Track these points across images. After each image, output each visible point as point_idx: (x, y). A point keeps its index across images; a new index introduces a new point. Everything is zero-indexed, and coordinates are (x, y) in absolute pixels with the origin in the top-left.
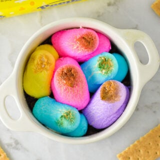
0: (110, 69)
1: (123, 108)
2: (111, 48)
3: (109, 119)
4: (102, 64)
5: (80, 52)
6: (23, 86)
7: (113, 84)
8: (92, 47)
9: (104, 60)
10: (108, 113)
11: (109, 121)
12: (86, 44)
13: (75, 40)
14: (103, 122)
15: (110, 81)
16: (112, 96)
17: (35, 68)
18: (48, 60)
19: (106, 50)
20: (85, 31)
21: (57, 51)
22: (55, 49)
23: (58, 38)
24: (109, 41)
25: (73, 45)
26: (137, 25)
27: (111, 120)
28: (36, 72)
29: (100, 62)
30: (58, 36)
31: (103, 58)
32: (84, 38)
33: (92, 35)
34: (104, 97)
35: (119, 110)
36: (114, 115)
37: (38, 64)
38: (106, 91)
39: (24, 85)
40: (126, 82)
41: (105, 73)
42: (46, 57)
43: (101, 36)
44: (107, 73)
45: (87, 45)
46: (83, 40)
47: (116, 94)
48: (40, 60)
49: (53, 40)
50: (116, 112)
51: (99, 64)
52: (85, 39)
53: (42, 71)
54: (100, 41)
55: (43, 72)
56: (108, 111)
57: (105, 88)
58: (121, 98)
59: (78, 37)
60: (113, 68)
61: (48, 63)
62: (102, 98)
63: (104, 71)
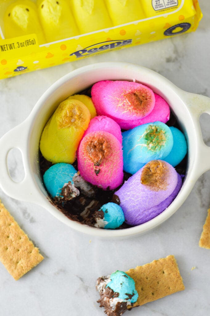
0: (161, 144)
1: (168, 202)
2: (168, 118)
3: (146, 213)
4: (150, 135)
5: (125, 112)
6: (40, 144)
7: (161, 165)
8: (144, 109)
9: (155, 130)
10: (147, 204)
11: (147, 216)
12: (136, 103)
13: (123, 94)
14: (137, 215)
15: (159, 161)
16: (156, 181)
17: (61, 121)
18: (81, 114)
19: (161, 119)
20: (139, 86)
21: (95, 106)
22: (94, 103)
23: (101, 88)
24: (168, 108)
25: (118, 101)
26: (206, 90)
27: (150, 214)
28: (61, 126)
29: (148, 131)
30: (101, 86)
31: (153, 128)
32: (135, 94)
33: (146, 93)
34: (145, 179)
35: (162, 203)
36: (155, 209)
37: (66, 116)
38: (150, 173)
39: (41, 142)
40: (180, 170)
41: (152, 148)
42: (80, 109)
43: (159, 99)
44: (154, 148)
45: (138, 105)
46: (133, 96)
47: (163, 180)
48: (70, 111)
49: (93, 91)
50: (158, 206)
51: (147, 135)
52: (137, 96)
53: (69, 127)
54: (156, 105)
55: (70, 129)
56: (148, 200)
57: (149, 168)
58: (168, 187)
59: (127, 92)
60: (164, 144)
61: (80, 117)
62: (143, 181)
63: (151, 145)
